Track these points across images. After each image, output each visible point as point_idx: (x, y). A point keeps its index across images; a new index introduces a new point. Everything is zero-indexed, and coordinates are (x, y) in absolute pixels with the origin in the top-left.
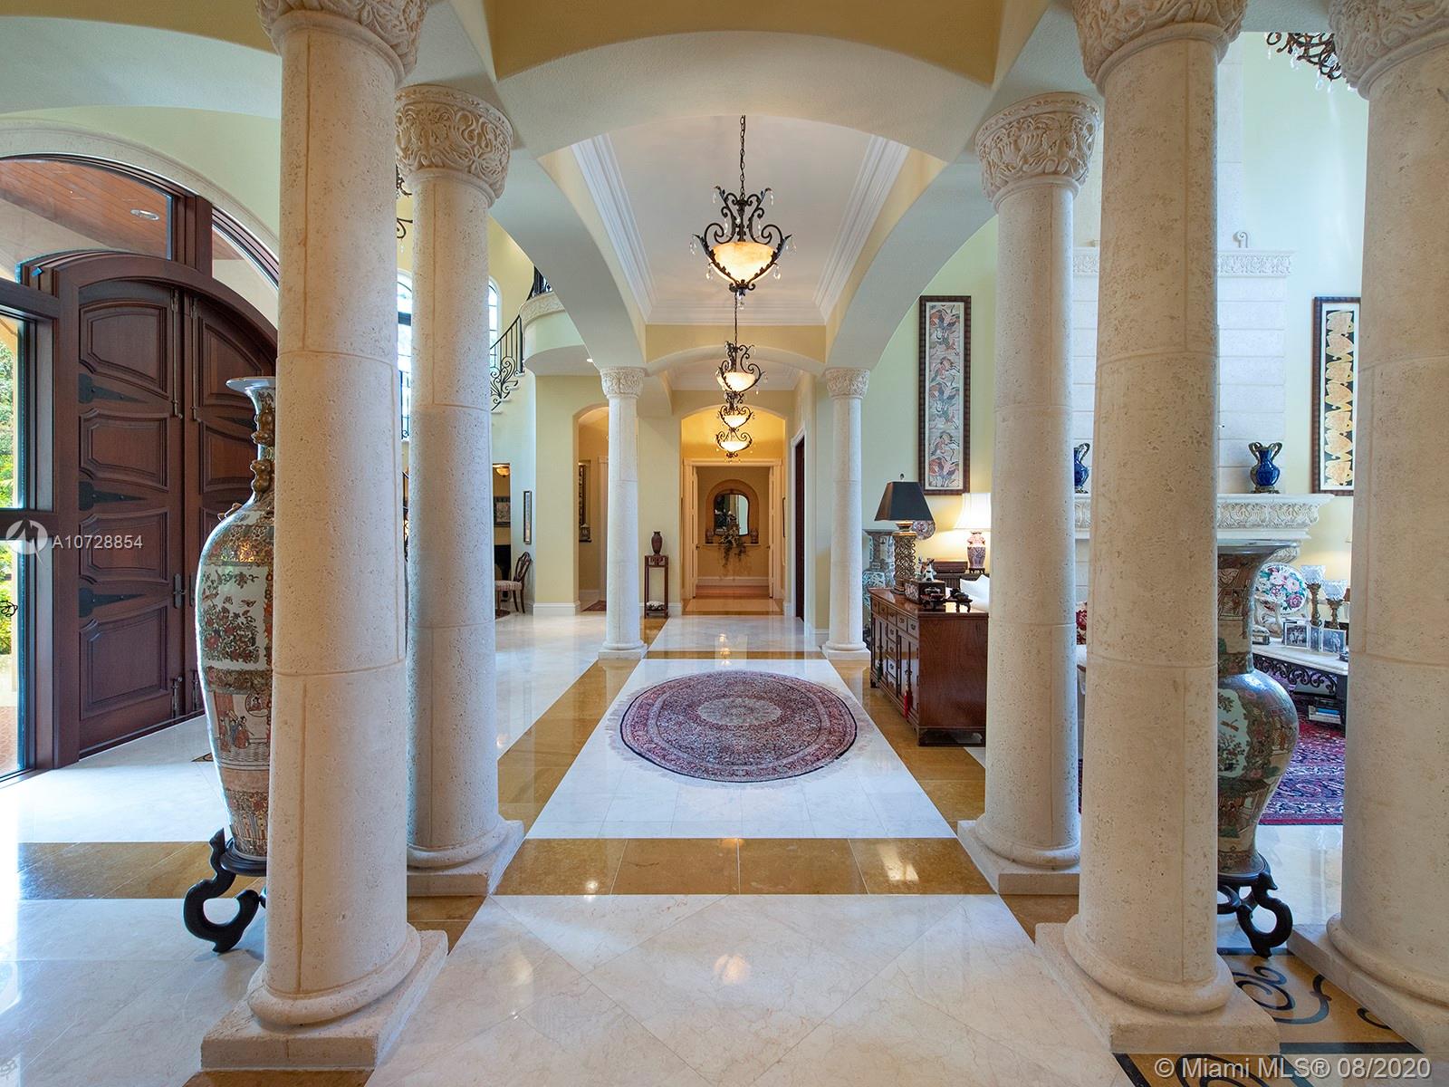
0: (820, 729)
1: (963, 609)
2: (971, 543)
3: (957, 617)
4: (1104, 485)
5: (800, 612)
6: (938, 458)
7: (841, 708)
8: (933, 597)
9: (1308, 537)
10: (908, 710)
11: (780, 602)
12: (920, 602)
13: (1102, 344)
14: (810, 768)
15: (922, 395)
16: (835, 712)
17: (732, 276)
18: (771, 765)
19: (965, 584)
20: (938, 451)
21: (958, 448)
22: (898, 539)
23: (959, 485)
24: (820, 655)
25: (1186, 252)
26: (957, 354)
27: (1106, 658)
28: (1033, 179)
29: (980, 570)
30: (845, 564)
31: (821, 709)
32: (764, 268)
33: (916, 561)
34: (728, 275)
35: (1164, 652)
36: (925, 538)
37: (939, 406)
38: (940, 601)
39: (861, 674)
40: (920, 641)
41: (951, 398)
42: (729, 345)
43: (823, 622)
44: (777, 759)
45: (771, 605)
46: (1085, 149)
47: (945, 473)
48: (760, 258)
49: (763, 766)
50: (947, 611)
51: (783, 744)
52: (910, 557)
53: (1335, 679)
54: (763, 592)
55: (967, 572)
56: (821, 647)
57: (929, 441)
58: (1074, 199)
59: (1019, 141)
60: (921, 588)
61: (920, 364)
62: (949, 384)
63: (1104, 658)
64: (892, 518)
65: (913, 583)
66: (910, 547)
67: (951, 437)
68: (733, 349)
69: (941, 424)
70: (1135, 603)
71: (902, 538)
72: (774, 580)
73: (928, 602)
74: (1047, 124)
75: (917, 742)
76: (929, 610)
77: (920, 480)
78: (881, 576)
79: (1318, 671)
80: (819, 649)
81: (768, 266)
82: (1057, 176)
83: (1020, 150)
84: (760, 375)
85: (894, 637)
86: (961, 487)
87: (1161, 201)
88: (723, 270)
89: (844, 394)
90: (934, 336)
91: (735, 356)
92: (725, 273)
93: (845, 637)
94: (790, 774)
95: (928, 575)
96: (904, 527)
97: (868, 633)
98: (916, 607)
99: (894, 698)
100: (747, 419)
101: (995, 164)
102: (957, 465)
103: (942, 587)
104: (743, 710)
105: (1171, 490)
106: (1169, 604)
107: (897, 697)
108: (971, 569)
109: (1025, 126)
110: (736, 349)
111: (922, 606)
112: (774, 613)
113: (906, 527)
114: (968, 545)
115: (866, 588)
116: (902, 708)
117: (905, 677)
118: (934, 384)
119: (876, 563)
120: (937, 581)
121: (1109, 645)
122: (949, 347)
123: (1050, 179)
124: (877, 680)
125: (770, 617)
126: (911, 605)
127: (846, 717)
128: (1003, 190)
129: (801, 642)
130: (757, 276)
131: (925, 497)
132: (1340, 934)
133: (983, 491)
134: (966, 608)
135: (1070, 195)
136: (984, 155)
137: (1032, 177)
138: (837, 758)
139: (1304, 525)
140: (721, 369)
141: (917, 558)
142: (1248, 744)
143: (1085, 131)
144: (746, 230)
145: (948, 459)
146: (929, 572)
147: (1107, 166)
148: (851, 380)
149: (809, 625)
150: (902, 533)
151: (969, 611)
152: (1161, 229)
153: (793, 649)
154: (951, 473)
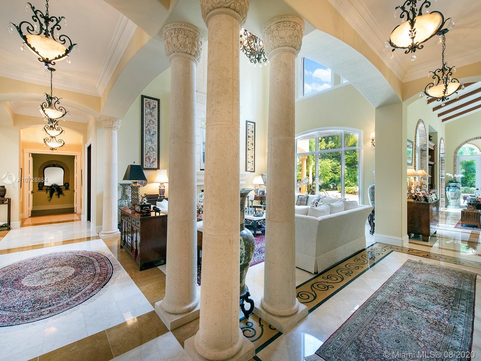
0: (95, 274)
1: (158, 214)
2: (160, 187)
3: (156, 217)
4: (209, 171)
5: (89, 219)
6: (149, 156)
7: (106, 261)
8: (146, 210)
9: (245, 183)
10: (136, 257)
11: (80, 215)
12: (141, 212)
13: (208, 118)
14: (88, 297)
15: (142, 132)
16: (103, 264)
17: (40, 54)
18: (65, 302)
19: (158, 203)
20: (149, 154)
21: (156, 153)
22: (133, 188)
23: (156, 166)
24: (98, 238)
25: (233, 90)
26: (155, 119)
27: (210, 235)
28: (183, 54)
29: (163, 197)
30: (109, 198)
31: (96, 264)
32: (61, 55)
33: (140, 196)
34: (37, 53)
35: (227, 230)
36: (144, 186)
37: (149, 137)
38: (149, 212)
39: (116, 243)
40: (141, 229)
41: (153, 135)
42: (47, 95)
43: (99, 223)
44: (70, 297)
45: (75, 217)
46: (200, 49)
47: (151, 162)
48: (58, 49)
49: (61, 304)
50: (151, 216)
51: (74, 288)
52: (137, 194)
53: (253, 221)
54: (71, 211)
55: (159, 198)
56: (98, 234)
57: (145, 149)
58: (196, 66)
59: (178, 37)
60: (142, 207)
61: (142, 120)
62: (152, 130)
63: (209, 235)
64: (130, 179)
65: (138, 205)
66: (137, 191)
67: (153, 149)
68: (50, 98)
69: (149, 144)
70: (219, 214)
71: (134, 187)
72: (76, 205)
73: (144, 213)
74: (188, 35)
75: (139, 269)
76: (144, 216)
77: (142, 164)
78: (126, 202)
79: (250, 220)
80: (98, 235)
81: (63, 56)
82: (191, 56)
83: (179, 41)
84: (66, 112)
85: (130, 228)
86: (157, 167)
87: (226, 70)
88: (33, 49)
89: (110, 127)
90: (147, 111)
91: (50, 101)
92: (35, 51)
93: (109, 227)
94: (77, 304)
95: (145, 202)
96: (135, 183)
97: (120, 226)
98: (139, 215)
99: (130, 252)
100: (61, 133)
101: (170, 43)
102: (155, 159)
103: (149, 206)
104: (52, 275)
105: (229, 173)
106: (229, 213)
107: (131, 252)
108: (160, 197)
109: (180, 32)
110: (51, 98)
111: (142, 214)
112: (77, 220)
113: (136, 183)
114: (159, 188)
115: (120, 207)
116: (133, 255)
117: (134, 243)
118: (147, 129)
119: (124, 196)
120: (148, 204)
121: (210, 230)
122: (152, 116)
123: (189, 56)
124: (123, 244)
125: (75, 222)
126: (138, 214)
127: (108, 265)
128: (173, 54)
129: (89, 233)
130: (56, 58)
131: (143, 170)
132: (264, 304)
133: (165, 169)
134: (159, 213)
135: (195, 65)
136: (166, 38)
137: (183, 52)
138: (102, 287)
139: (244, 180)
140: (42, 106)
141: (140, 195)
142: (245, 253)
143: (199, 43)
144: (50, 33)
145: (152, 157)
146: (145, 200)
147: (210, 52)
148: (113, 122)
149: (93, 224)
150: (134, 185)
151: (159, 215)
152: (226, 80)
153: (86, 236)
154: (153, 162)
